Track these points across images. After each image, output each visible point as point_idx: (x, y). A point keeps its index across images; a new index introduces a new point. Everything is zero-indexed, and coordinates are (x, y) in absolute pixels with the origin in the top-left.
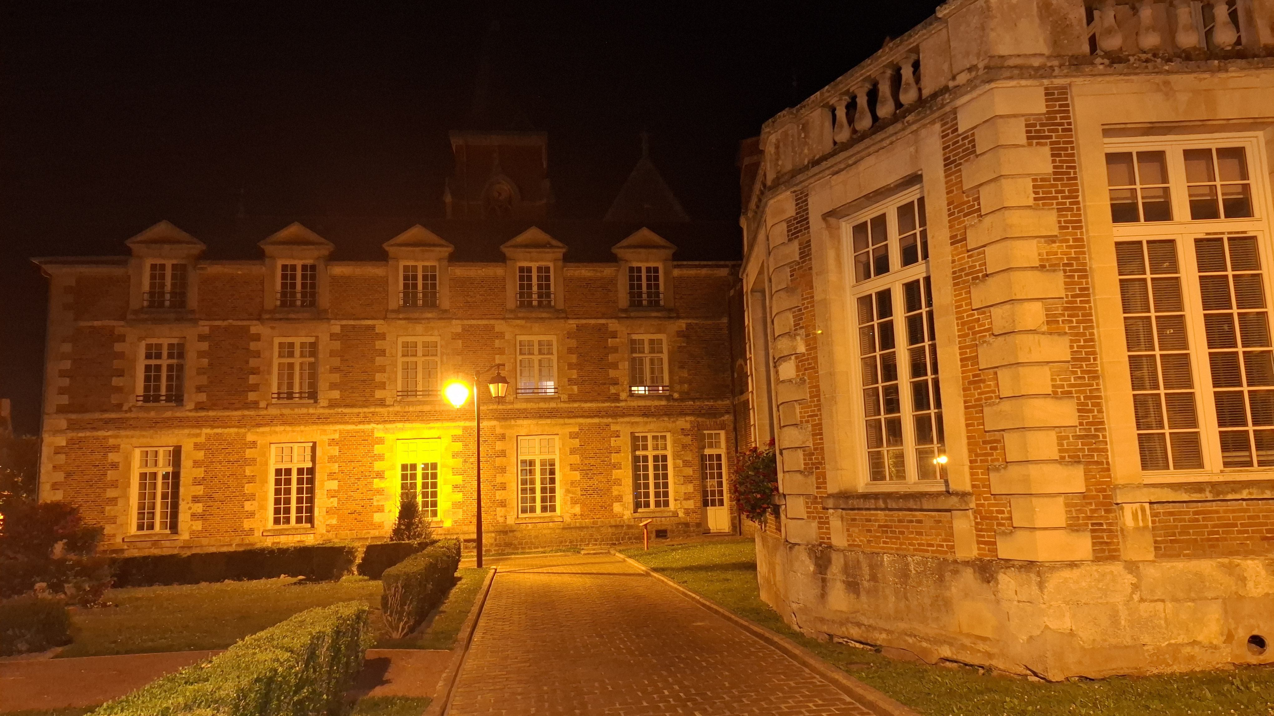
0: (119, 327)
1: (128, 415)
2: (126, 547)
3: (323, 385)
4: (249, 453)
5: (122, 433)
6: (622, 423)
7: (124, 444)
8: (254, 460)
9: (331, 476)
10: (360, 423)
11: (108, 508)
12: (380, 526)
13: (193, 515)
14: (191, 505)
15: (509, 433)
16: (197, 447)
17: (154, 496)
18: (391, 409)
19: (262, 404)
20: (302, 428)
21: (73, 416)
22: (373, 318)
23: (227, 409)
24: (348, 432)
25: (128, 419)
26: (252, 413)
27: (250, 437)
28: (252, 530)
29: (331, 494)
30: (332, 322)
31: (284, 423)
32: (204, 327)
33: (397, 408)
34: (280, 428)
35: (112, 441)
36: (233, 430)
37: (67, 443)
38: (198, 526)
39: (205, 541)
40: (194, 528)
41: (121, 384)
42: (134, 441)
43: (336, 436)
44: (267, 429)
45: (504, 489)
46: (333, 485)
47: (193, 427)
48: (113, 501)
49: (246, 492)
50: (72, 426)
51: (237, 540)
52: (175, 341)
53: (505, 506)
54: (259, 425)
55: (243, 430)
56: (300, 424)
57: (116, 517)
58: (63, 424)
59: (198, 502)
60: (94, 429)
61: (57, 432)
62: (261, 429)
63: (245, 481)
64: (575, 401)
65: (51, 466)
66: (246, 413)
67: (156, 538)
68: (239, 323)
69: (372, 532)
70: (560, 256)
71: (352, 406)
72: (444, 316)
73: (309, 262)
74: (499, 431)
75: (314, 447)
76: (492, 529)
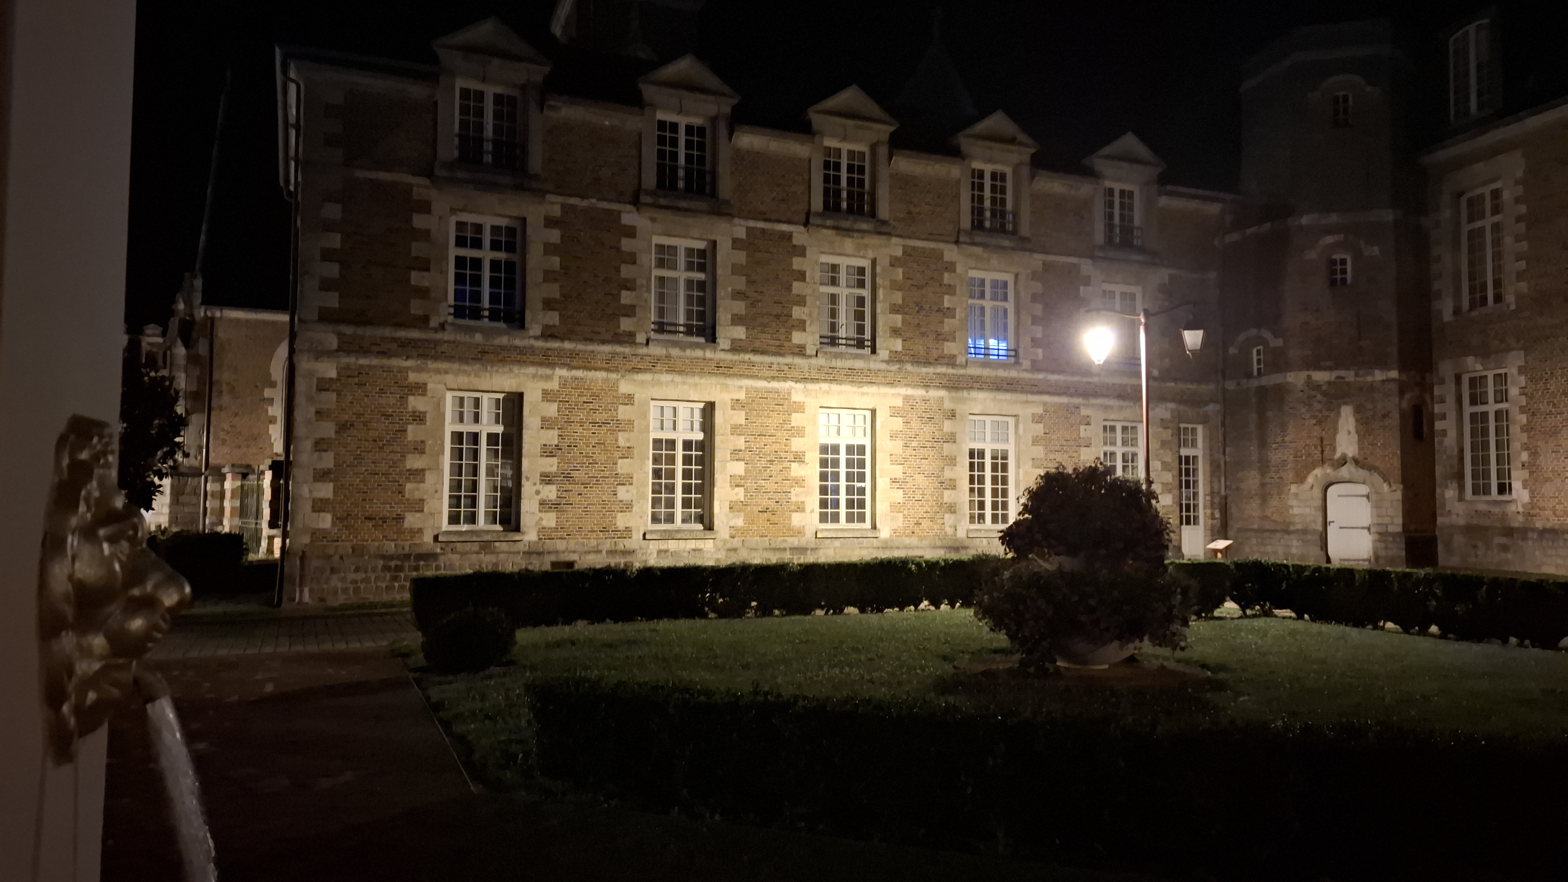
0: (420, 186)
1: (439, 336)
2: (439, 550)
3: (723, 317)
4: (624, 412)
5: (431, 364)
6: (1093, 405)
7: (434, 384)
8: (630, 422)
9: (736, 454)
10: (773, 378)
11: (409, 486)
12: (800, 532)
13: (542, 503)
14: (539, 487)
15: (960, 408)
16: (547, 396)
17: (475, 471)
18: (814, 361)
19: (641, 338)
20: (697, 379)
21: (348, 330)
22: (789, 222)
23: (591, 340)
24: (757, 390)
25: (437, 343)
26: (626, 350)
27: (625, 387)
28: (628, 529)
29: (736, 482)
30: (736, 221)
31: (671, 371)
32: (554, 205)
33: (821, 361)
34: (666, 378)
35: (413, 377)
36: (601, 375)
37: (338, 374)
38: (550, 520)
39: (561, 545)
40: (545, 523)
41: (426, 284)
42: (450, 379)
43: (742, 396)
44: (647, 377)
45: (954, 488)
46: (739, 468)
47: (541, 364)
48: (418, 475)
49: (620, 471)
50: (346, 347)
51: (607, 545)
52: (503, 222)
53: (954, 512)
54: (636, 370)
55: (613, 376)
56: (693, 374)
57: (422, 501)
58: (333, 342)
59: (549, 483)
60: (383, 354)
61: (320, 354)
62: (640, 377)
63: (617, 454)
64: (1039, 370)
65: (312, 410)
66: (619, 349)
67: (487, 538)
68: (605, 205)
69: (790, 540)
70: (1026, 158)
71: (763, 352)
72: (883, 229)
73: (697, 121)
74: (948, 405)
75: (709, 409)
76: (939, 543)
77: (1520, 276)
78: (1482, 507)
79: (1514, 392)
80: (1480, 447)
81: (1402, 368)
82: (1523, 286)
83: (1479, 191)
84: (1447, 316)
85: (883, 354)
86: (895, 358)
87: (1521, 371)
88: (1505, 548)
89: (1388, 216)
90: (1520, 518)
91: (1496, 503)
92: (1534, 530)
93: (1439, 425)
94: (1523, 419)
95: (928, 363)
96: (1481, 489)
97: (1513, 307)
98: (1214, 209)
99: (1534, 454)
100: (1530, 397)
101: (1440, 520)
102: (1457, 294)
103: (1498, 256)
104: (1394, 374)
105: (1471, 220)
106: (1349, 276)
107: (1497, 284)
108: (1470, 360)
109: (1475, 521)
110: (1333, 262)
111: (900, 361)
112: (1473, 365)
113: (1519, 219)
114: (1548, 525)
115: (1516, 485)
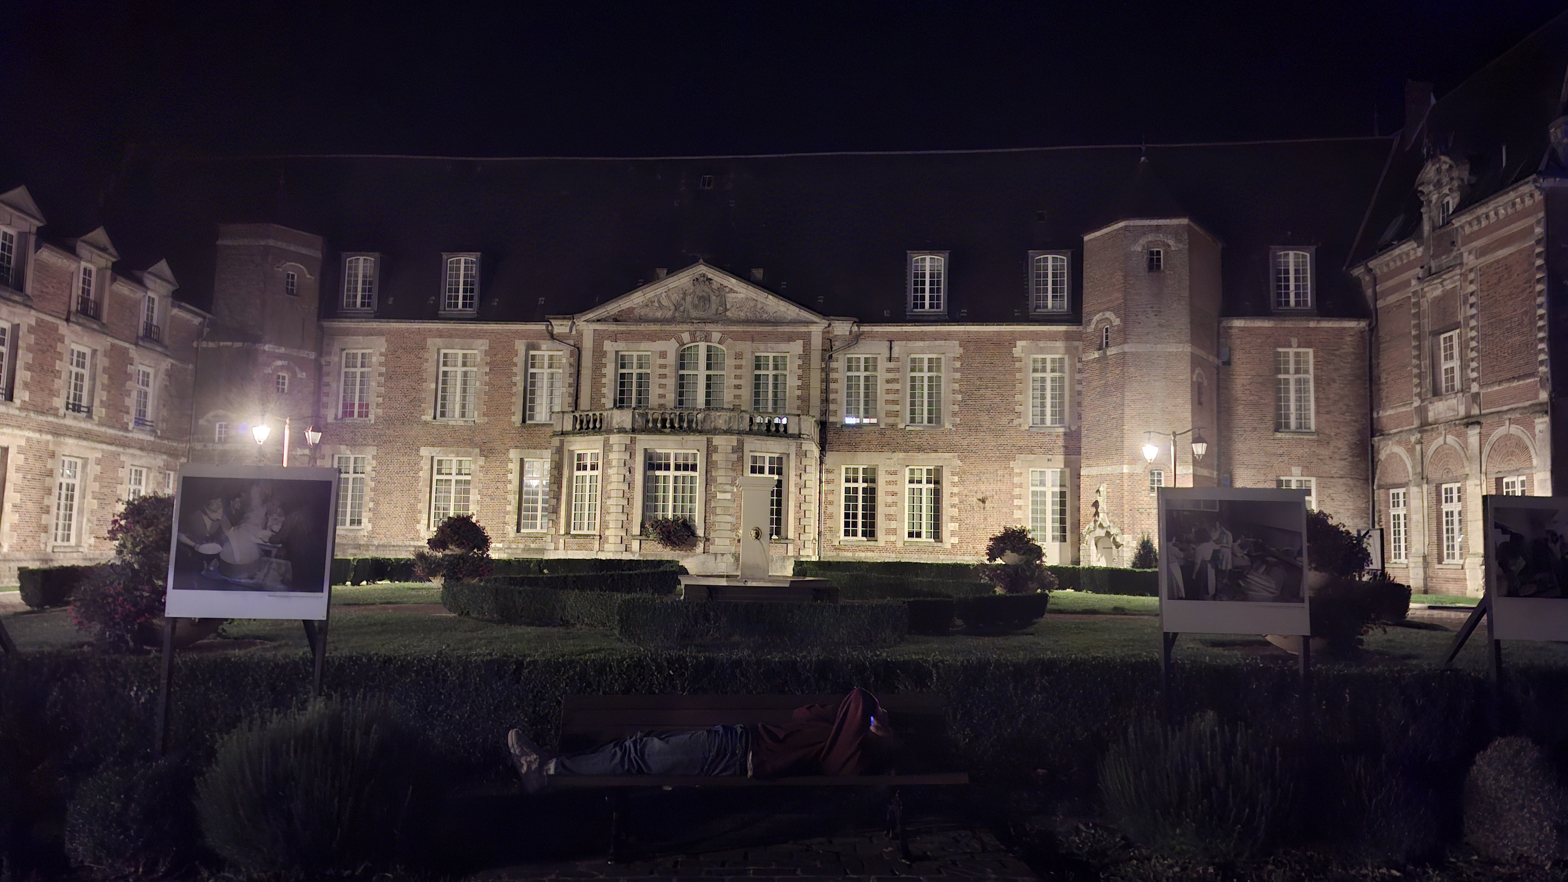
15: (58, 450)
70: (111, 264)
72: (27, 302)
74: (53, 446)
76: (36, 556)
77: (378, 405)
79: (368, 469)
82: (380, 412)
83: (355, 351)
84: (331, 419)
85: (17, 401)
86: (23, 408)
87: (374, 457)
89: (309, 355)
90: (365, 539)
92: (373, 546)
94: (373, 484)
95: (43, 413)
97: (373, 422)
98: (198, 321)
99: (377, 504)
100: (377, 472)
102: (337, 407)
103: (363, 390)
105: (348, 366)
106: (286, 387)
107: (362, 406)
108: (341, 446)
110: (279, 377)
111: (27, 409)
112: (343, 450)
113: (380, 375)
114: (381, 543)
115: (365, 521)
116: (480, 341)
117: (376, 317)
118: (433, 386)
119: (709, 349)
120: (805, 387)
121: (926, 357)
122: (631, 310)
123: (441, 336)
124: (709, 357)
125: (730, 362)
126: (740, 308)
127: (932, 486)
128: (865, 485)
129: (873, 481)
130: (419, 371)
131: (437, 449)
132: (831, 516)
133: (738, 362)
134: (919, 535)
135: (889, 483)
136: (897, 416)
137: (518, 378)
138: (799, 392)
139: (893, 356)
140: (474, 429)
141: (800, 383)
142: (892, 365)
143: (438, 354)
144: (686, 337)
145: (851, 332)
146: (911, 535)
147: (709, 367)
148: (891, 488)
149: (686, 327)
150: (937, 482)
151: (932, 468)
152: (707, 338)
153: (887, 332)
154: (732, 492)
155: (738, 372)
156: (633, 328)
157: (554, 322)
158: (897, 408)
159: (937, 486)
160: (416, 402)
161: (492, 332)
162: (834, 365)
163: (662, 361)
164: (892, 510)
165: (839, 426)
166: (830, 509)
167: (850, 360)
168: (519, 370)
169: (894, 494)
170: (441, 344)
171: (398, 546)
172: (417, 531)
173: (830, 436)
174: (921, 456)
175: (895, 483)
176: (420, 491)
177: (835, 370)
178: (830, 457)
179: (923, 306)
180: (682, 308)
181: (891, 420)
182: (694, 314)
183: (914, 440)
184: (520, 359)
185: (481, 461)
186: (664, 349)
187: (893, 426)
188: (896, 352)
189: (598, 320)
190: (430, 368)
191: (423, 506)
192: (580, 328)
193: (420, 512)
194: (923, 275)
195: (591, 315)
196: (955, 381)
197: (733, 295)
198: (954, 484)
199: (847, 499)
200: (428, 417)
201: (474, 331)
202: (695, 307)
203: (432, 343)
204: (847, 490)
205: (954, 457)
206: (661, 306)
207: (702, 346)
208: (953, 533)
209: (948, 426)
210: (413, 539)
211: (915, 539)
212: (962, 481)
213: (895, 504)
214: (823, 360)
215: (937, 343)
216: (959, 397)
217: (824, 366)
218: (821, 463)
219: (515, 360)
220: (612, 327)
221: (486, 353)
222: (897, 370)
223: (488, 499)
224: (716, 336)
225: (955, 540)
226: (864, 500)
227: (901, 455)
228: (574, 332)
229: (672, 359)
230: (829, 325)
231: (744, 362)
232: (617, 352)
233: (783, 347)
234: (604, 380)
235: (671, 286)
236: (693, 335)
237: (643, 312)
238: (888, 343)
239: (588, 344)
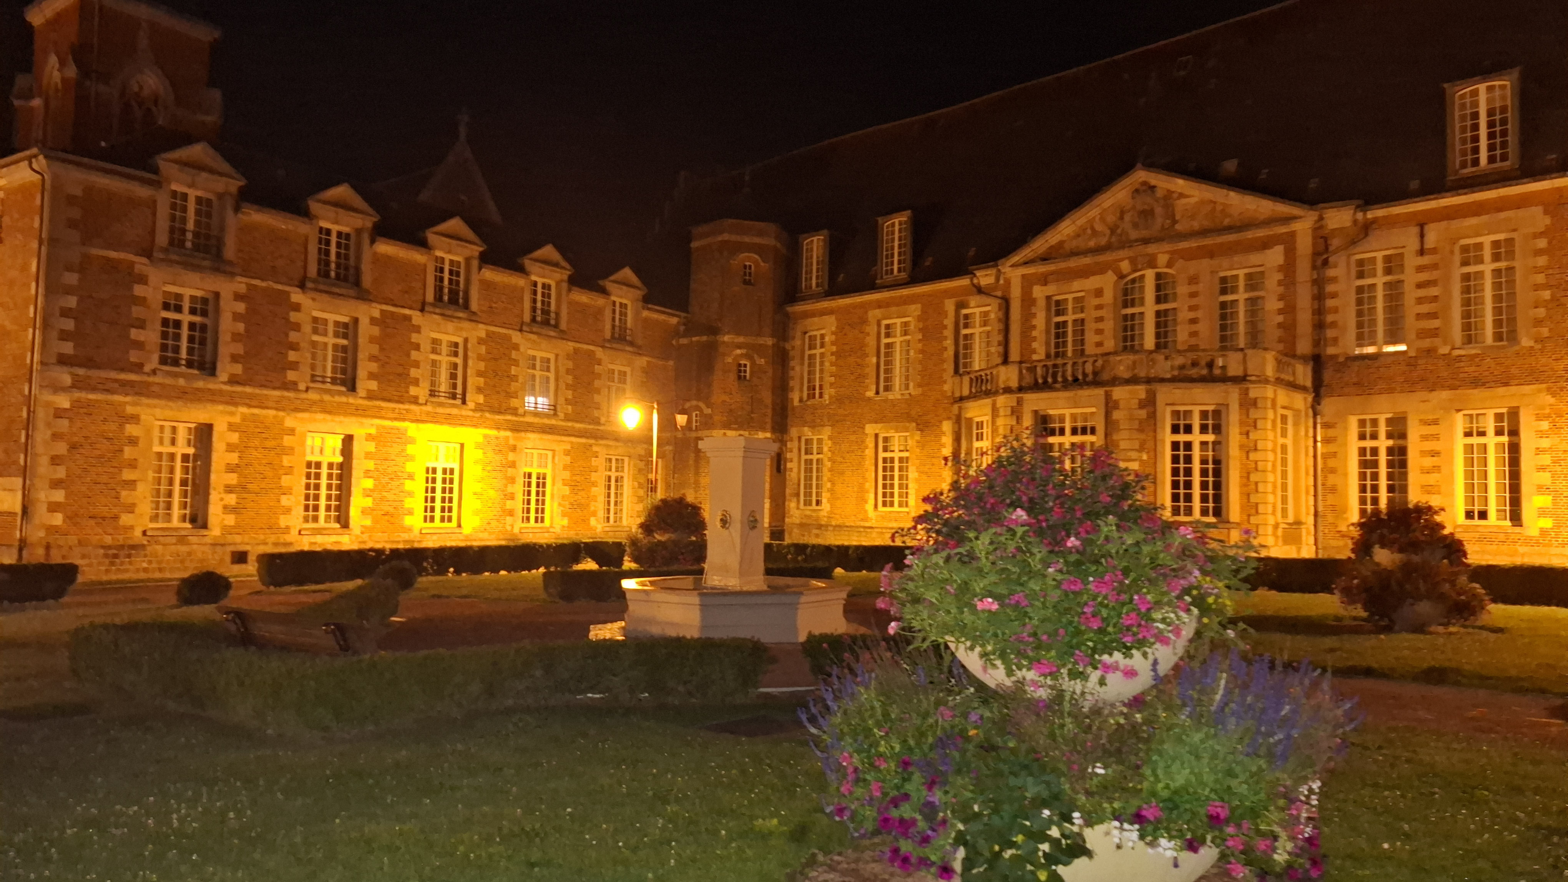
0: (141, 264)
1: (151, 379)
2: (145, 543)
3: (361, 373)
4: (287, 441)
5: (145, 400)
6: (600, 445)
7: (146, 415)
8: (292, 449)
9: (367, 473)
10: (395, 419)
11: (124, 493)
12: (410, 529)
13: (225, 507)
14: (223, 495)
15: (519, 445)
16: (232, 427)
17: (171, 482)
18: (423, 408)
19: (302, 386)
20: (339, 417)
21: (81, 371)
22: (410, 308)
23: (265, 387)
24: (383, 427)
25: (149, 384)
26: (291, 395)
27: (290, 421)
28: (288, 528)
29: (366, 493)
30: (373, 304)
31: (323, 411)
32: (240, 284)
33: (428, 408)
34: (320, 416)
35: (130, 410)
36: (272, 412)
37: (71, 405)
38: (230, 520)
39: (238, 539)
40: (226, 523)
41: (142, 339)
42: (158, 412)
43: (373, 431)
44: (306, 415)
45: (513, 499)
46: (368, 483)
47: (227, 403)
48: (131, 484)
49: (283, 484)
50: (78, 384)
51: (272, 539)
52: (199, 294)
53: (513, 516)
54: (297, 410)
55: (281, 414)
56: (339, 414)
57: (134, 505)
58: (67, 380)
59: (231, 492)
60: (108, 391)
61: (57, 389)
62: (301, 415)
63: (281, 472)
64: (569, 420)
65: (49, 433)
66: (286, 394)
67: (183, 533)
68: (280, 287)
69: (402, 535)
70: (565, 277)
71: (389, 400)
72: (473, 318)
73: (345, 229)
74: (512, 442)
75: (348, 440)
76: (502, 537)
77: (831, 384)
78: (808, 513)
79: (825, 449)
80: (808, 478)
81: (774, 430)
82: (833, 391)
83: (815, 333)
84: (796, 403)
85: (470, 404)
86: (478, 408)
87: (830, 438)
88: (817, 536)
89: (770, 341)
90: (825, 518)
91: (814, 511)
92: (831, 526)
93: (789, 465)
94: (829, 464)
95: (500, 413)
96: (808, 503)
97: (827, 402)
98: (674, 320)
99: (833, 484)
100: (833, 453)
101: (787, 520)
102: (801, 391)
103: (822, 371)
104: (768, 435)
105: (810, 349)
106: (748, 375)
107: (821, 387)
108: (806, 429)
109: (804, 521)
110: (740, 365)
111: (482, 410)
112: (807, 432)
113: (832, 354)
114: (838, 523)
115: (824, 501)
116: (913, 307)
117: (826, 296)
118: (874, 360)
119: (1159, 276)
120: (1289, 310)
121: (1486, 240)
122: (1061, 243)
123: (880, 307)
124: (1158, 288)
125: (1182, 289)
126: (1193, 217)
127: (1505, 439)
128: (1390, 443)
129: (1403, 436)
130: (862, 346)
131: (880, 425)
132: (1333, 490)
133: (1194, 288)
134: (1483, 515)
135: (1425, 438)
136: (1436, 335)
137: (949, 342)
138: (1280, 319)
139: (1427, 246)
140: (911, 400)
141: (1281, 305)
142: (1426, 260)
143: (879, 325)
144: (1125, 266)
145: (1355, 222)
146: (1469, 515)
147: (1159, 300)
148: (1429, 445)
149: (1121, 254)
150: (1514, 433)
151: (1504, 410)
152: (1152, 264)
153: (1414, 214)
154: (1141, 461)
155: (1194, 302)
156: (1063, 265)
157: (978, 273)
158: (1435, 323)
159: (1514, 439)
160: (862, 377)
161: (923, 295)
162: (1331, 273)
163: (1096, 301)
164: (1432, 479)
165: (1341, 359)
166: (1332, 479)
167: (1361, 263)
168: (949, 333)
169: (1434, 454)
170: (880, 316)
171: (851, 527)
172: (866, 511)
173: (1328, 375)
174: (1477, 393)
175: (1436, 437)
176: (867, 470)
177: (1334, 280)
178: (1329, 405)
179: (1476, 162)
180: (1119, 231)
181: (1427, 343)
182: (1134, 234)
183: (1466, 369)
184: (949, 322)
185: (917, 436)
186: (1097, 286)
187: (1430, 352)
188: (1431, 239)
189: (1026, 263)
190: (871, 341)
191: (870, 485)
192: (1008, 276)
193: (867, 492)
194: (1475, 116)
195: (1016, 258)
196: (1537, 270)
197: (1184, 201)
198: (1541, 434)
199: (1364, 464)
200: (871, 394)
201: (908, 296)
202: (1135, 226)
203: (874, 314)
204: (1362, 451)
205: (1540, 391)
206: (1095, 233)
207: (1150, 275)
208: (1542, 512)
209: (1526, 342)
210: (862, 520)
211: (1476, 522)
212: (1555, 427)
213: (1437, 469)
214: (1314, 267)
215: (1503, 215)
216: (1547, 294)
217: (1315, 276)
218: (1315, 415)
219: (946, 322)
220: (1042, 269)
221: (920, 319)
222: (1435, 266)
223: (924, 477)
224: (1163, 259)
225: (1547, 523)
226: (1390, 464)
227: (1445, 394)
228: (1002, 282)
229: (1108, 296)
230: (1321, 218)
231: (1200, 287)
232: (1048, 298)
233: (1255, 258)
234: (1034, 333)
235: (1106, 205)
236: (1133, 261)
237: (1074, 243)
238: (1415, 230)
239: (1016, 293)
